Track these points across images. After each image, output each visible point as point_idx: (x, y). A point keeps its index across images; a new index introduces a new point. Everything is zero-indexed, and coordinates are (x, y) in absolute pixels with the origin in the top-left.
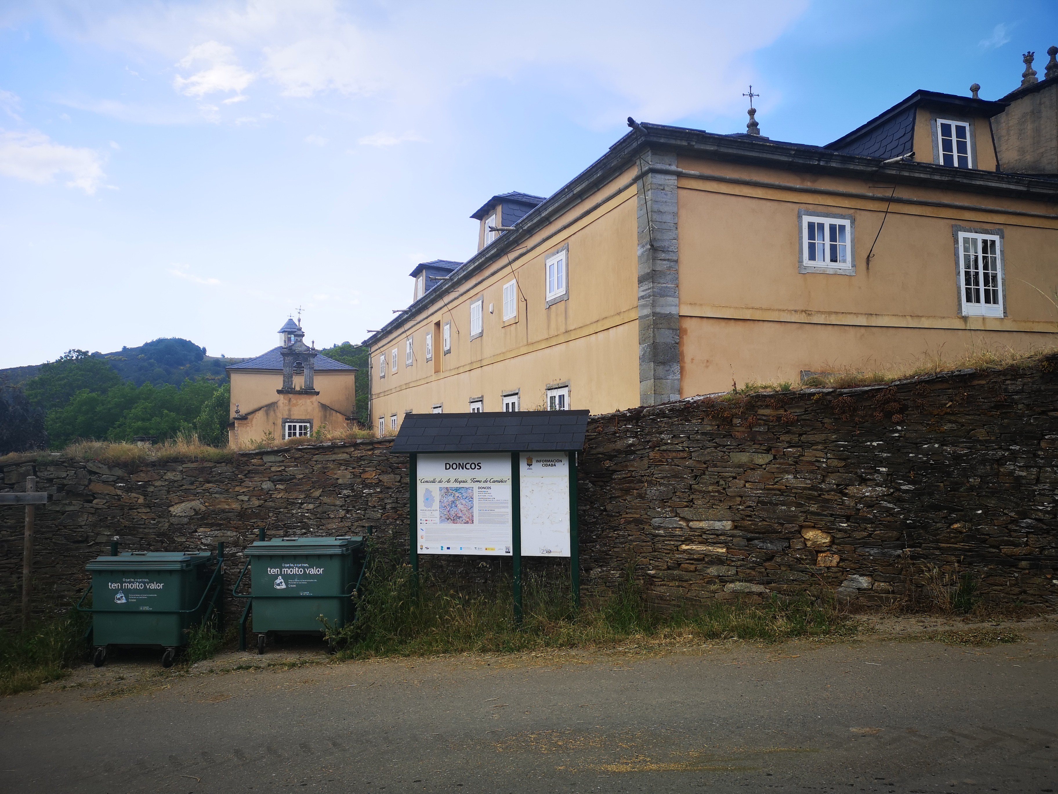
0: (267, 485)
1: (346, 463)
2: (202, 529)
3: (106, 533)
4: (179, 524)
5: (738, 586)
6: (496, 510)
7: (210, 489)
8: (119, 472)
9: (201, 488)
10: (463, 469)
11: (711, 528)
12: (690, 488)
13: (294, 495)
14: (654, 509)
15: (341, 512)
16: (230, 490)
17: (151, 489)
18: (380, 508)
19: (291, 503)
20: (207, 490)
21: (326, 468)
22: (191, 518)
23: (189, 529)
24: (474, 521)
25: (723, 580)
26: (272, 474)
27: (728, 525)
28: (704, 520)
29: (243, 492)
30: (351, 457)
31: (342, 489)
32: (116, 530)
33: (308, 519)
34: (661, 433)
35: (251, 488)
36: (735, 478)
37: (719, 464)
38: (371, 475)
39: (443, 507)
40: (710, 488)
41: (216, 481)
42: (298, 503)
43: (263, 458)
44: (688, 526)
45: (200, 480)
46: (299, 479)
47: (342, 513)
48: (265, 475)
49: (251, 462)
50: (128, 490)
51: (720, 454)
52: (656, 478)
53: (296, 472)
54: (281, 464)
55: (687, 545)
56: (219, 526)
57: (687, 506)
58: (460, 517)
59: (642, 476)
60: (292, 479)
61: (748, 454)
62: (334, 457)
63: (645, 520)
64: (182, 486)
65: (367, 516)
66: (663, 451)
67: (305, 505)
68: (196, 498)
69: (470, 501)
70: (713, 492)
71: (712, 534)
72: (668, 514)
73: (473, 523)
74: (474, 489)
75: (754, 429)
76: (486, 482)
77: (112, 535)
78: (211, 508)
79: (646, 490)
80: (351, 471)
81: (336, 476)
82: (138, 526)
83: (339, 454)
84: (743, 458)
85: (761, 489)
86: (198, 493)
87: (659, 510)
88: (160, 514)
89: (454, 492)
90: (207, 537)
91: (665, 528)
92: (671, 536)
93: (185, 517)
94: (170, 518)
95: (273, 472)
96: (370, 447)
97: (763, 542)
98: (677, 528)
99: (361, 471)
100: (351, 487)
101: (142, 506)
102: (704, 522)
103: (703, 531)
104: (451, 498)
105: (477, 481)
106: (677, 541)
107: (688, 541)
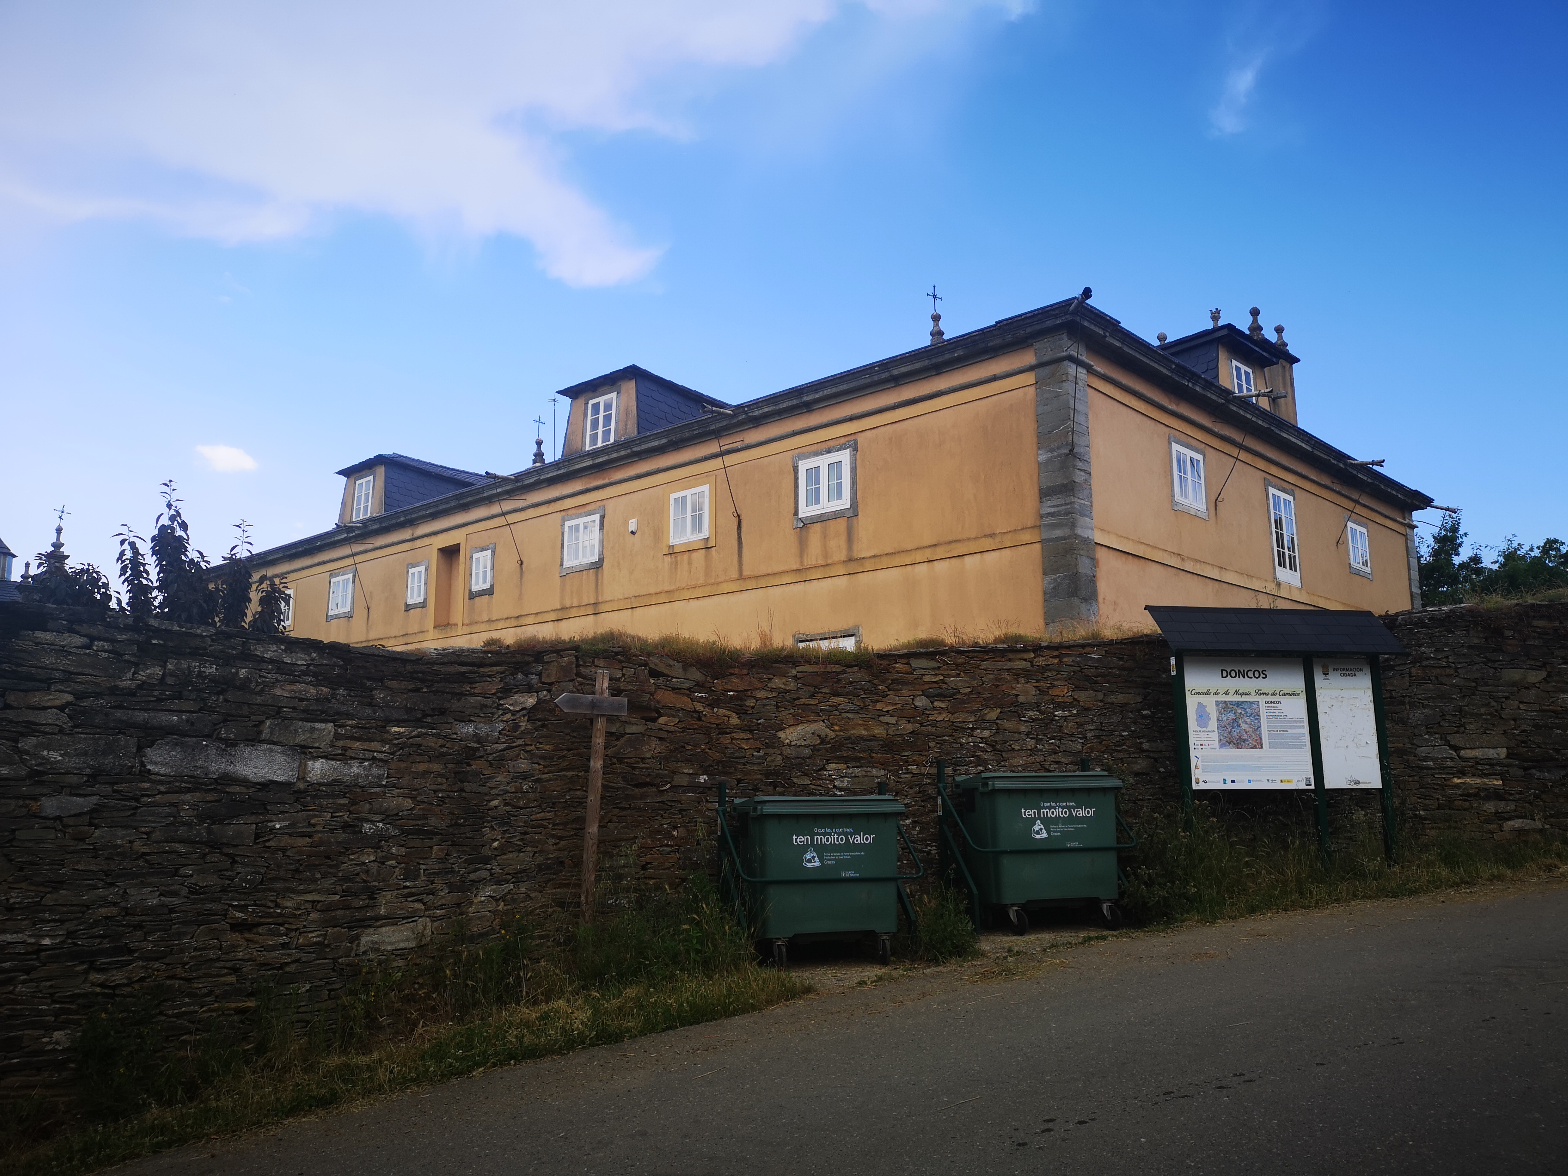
0: (921, 702)
1: (1027, 674)
2: (833, 766)
3: (686, 771)
4: (799, 758)
5: (1517, 823)
6: (1290, 731)
7: (840, 704)
8: (696, 675)
9: (827, 703)
10: (1244, 677)
11: (1485, 757)
12: (1460, 711)
13: (960, 717)
14: (1421, 735)
15: (1029, 742)
16: (870, 707)
17: (751, 703)
18: (1080, 736)
19: (957, 729)
20: (836, 707)
21: (999, 680)
22: (814, 748)
23: (814, 766)
24: (1264, 746)
25: (1501, 817)
26: (927, 687)
27: (1503, 752)
28: (1478, 748)
29: (888, 711)
30: (1032, 666)
31: (1026, 710)
32: (701, 767)
33: (982, 752)
34: (1420, 646)
35: (899, 706)
36: (1507, 698)
37: (1490, 682)
38: (1063, 691)
39: (1221, 726)
40: (1483, 710)
41: (848, 694)
42: (969, 728)
43: (911, 662)
44: (1458, 756)
45: (823, 690)
46: (966, 694)
47: (1031, 743)
48: (917, 687)
49: (894, 668)
50: (712, 704)
51: (1492, 671)
52: (1419, 699)
53: (960, 684)
54: (937, 672)
55: (1459, 778)
56: (857, 761)
57: (1457, 732)
58: (1244, 741)
59: (1403, 697)
60: (954, 694)
61: (1522, 670)
62: (1009, 665)
63: (1408, 750)
64: (799, 698)
65: (1063, 748)
66: (1426, 666)
67: (979, 731)
68: (820, 718)
69: (1257, 719)
70: (1486, 714)
71: (1486, 765)
72: (1437, 742)
73: (1262, 747)
74: (1260, 703)
75: (1526, 643)
76: (1274, 694)
77: (698, 775)
78: (842, 733)
79: (1408, 714)
80: (1034, 684)
81: (1014, 692)
82: (736, 760)
83: (1014, 661)
84: (1515, 675)
85: (1535, 711)
86: (821, 710)
87: (1426, 736)
88: (767, 741)
89: (1235, 707)
90: (842, 777)
91: (1433, 759)
92: (1440, 768)
93: (805, 746)
94: (784, 748)
95: (928, 683)
96: (1056, 653)
97: (1540, 771)
98: (1447, 758)
99: (1048, 685)
100: (1037, 706)
101: (738, 729)
102: (1477, 750)
103: (1477, 761)
104: (1232, 716)
105: (1263, 694)
106: (1448, 773)
107: (1462, 773)
